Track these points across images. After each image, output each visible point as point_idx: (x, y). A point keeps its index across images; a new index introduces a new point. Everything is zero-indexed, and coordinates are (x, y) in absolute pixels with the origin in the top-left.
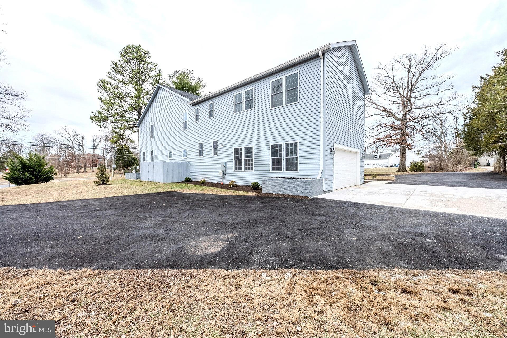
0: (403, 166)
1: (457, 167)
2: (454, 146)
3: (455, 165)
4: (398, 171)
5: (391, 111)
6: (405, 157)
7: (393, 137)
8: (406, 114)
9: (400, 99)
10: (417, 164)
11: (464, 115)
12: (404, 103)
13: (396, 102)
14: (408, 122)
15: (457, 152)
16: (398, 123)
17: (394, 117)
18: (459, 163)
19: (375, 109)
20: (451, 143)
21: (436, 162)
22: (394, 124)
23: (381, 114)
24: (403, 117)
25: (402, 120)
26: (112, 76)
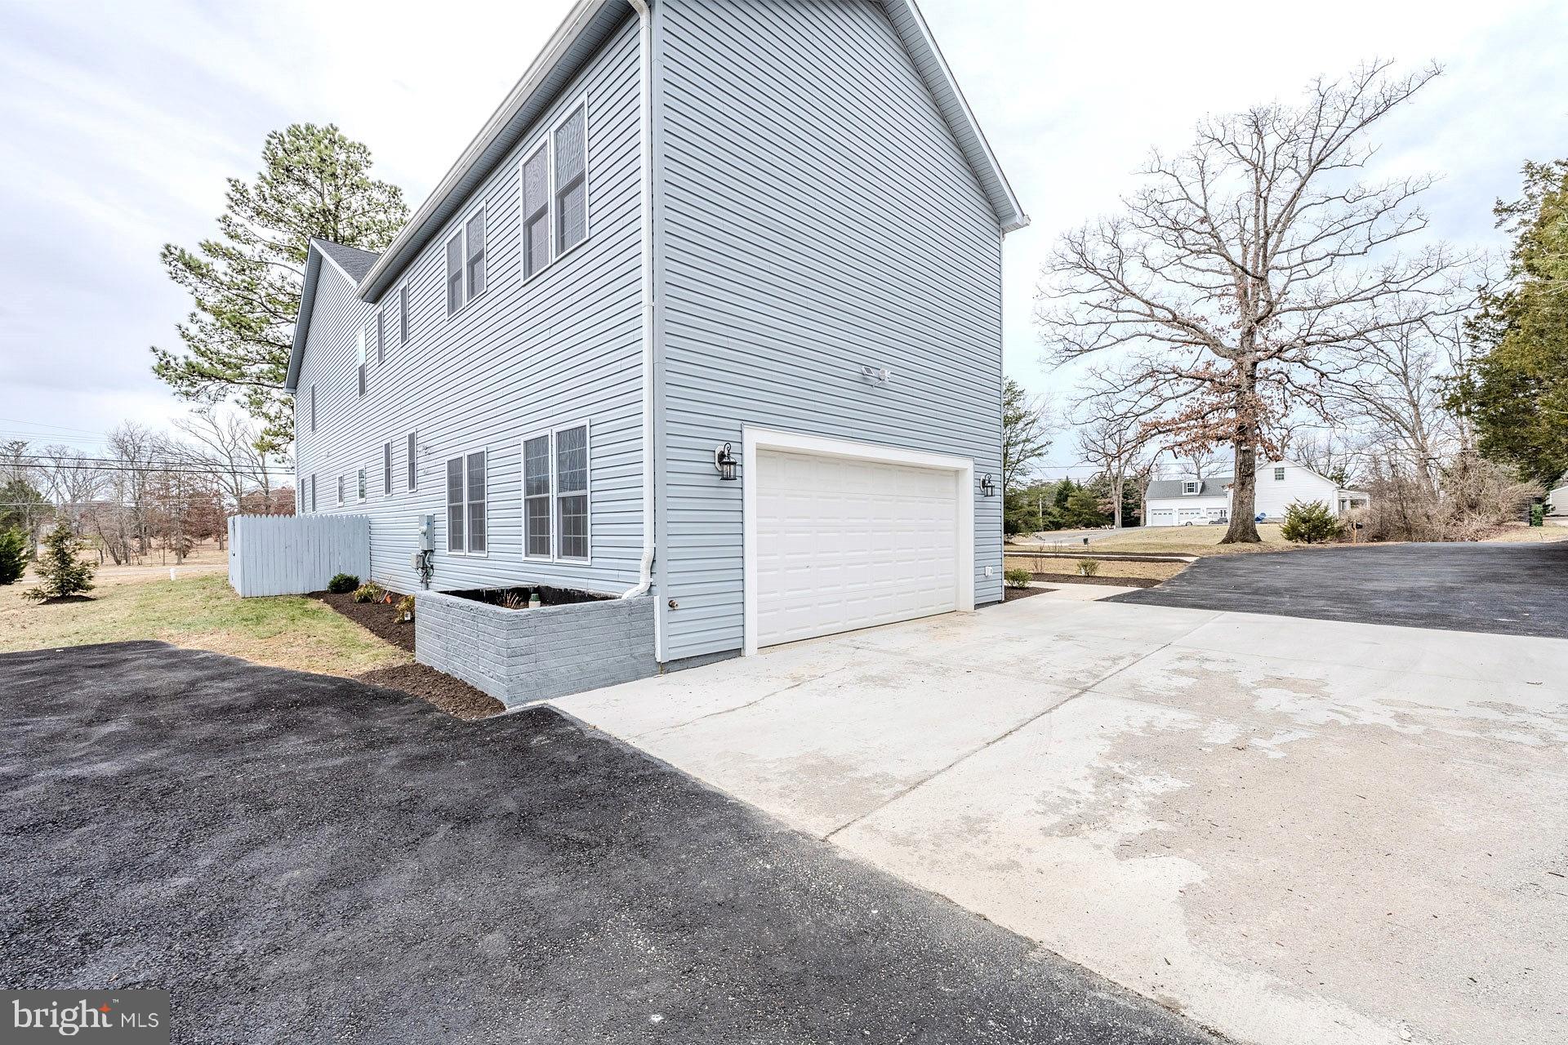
0: (1244, 521)
1: (1466, 522)
2: (1455, 448)
3: (1458, 516)
4: (1229, 539)
5: (1202, 325)
6: (1252, 490)
7: (1210, 415)
8: (1250, 332)
9: (1231, 279)
10: (1311, 511)
11: (1470, 325)
12: (1246, 293)
13: (1219, 291)
14: (1260, 360)
15: (1465, 469)
16: (1224, 365)
17: (1208, 345)
18: (1473, 506)
19: (1142, 317)
20: (1442, 437)
21: (1387, 505)
22: (1212, 369)
23: (1157, 335)
24: (1242, 344)
25: (1236, 354)
26: (240, 231)
